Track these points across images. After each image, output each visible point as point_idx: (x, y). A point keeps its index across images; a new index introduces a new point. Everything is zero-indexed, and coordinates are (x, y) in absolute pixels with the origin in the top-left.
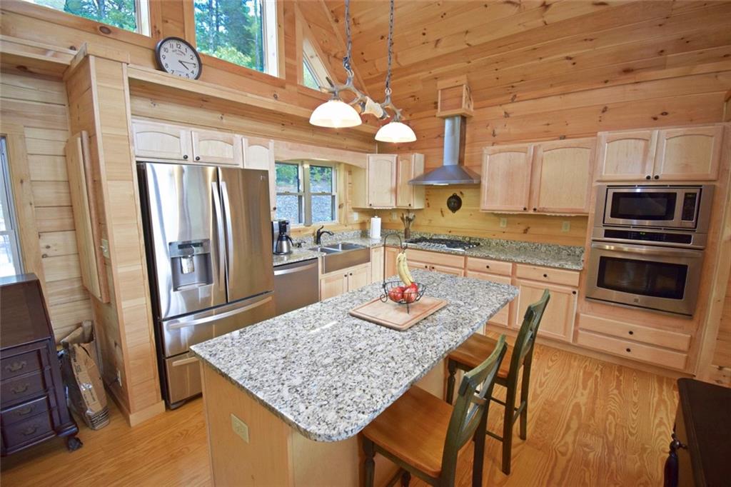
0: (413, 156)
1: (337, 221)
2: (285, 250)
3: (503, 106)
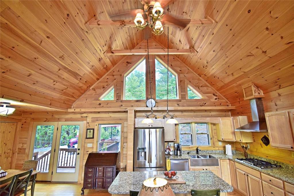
0: (238, 117)
1: (210, 145)
2: (179, 154)
3: (277, 91)
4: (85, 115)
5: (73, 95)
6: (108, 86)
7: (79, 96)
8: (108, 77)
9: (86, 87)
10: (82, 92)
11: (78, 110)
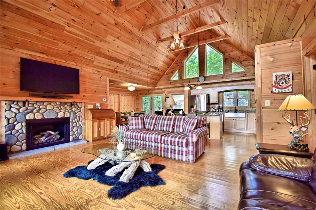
4: (163, 90)
5: (156, 79)
6: (175, 71)
7: (160, 79)
8: (174, 65)
9: (162, 74)
10: (161, 76)
11: (159, 87)
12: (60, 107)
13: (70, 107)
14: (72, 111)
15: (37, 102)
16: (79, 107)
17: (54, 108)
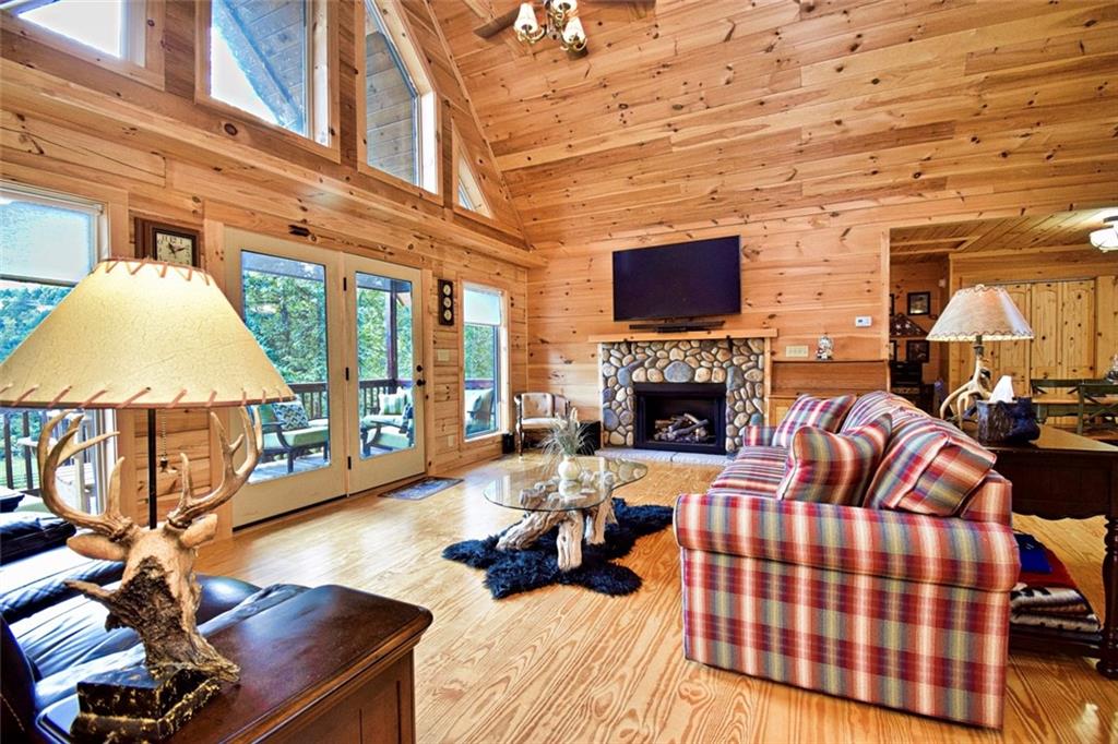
12: (700, 353)
13: (724, 355)
14: (732, 364)
15: (651, 342)
16: (753, 353)
17: (686, 356)
